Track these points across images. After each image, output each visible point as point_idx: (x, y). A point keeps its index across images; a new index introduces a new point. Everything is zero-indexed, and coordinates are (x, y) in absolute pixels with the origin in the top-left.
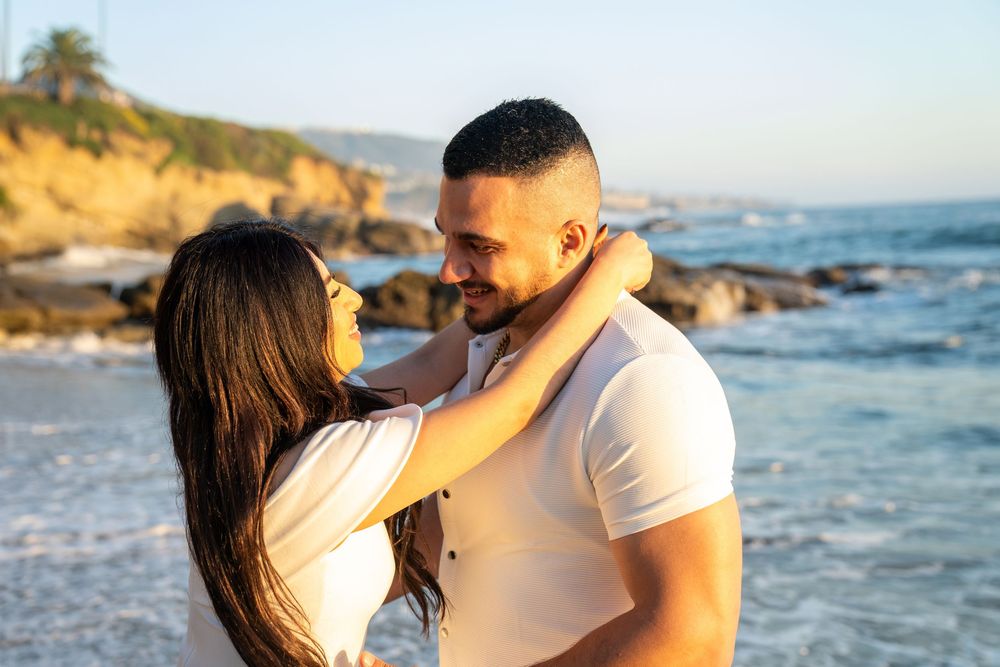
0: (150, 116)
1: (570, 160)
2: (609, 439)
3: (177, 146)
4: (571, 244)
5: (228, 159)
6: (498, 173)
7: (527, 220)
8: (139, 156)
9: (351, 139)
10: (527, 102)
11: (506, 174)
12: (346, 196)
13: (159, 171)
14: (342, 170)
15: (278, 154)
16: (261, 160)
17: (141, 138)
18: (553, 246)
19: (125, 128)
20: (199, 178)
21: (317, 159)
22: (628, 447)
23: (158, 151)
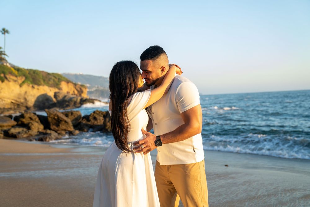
0: (18, 70)
1: (161, 56)
2: (179, 97)
3: (26, 78)
4: (163, 70)
5: (42, 82)
6: (149, 59)
7: (155, 67)
8: (15, 81)
9: (76, 76)
10: (154, 46)
11: (150, 60)
12: (76, 92)
13: (21, 86)
14: (75, 85)
15: (56, 80)
16: (51, 82)
17: (16, 76)
18: (160, 71)
19: (11, 73)
20: (33, 87)
21: (68, 82)
22: (182, 97)
23: (21, 80)
